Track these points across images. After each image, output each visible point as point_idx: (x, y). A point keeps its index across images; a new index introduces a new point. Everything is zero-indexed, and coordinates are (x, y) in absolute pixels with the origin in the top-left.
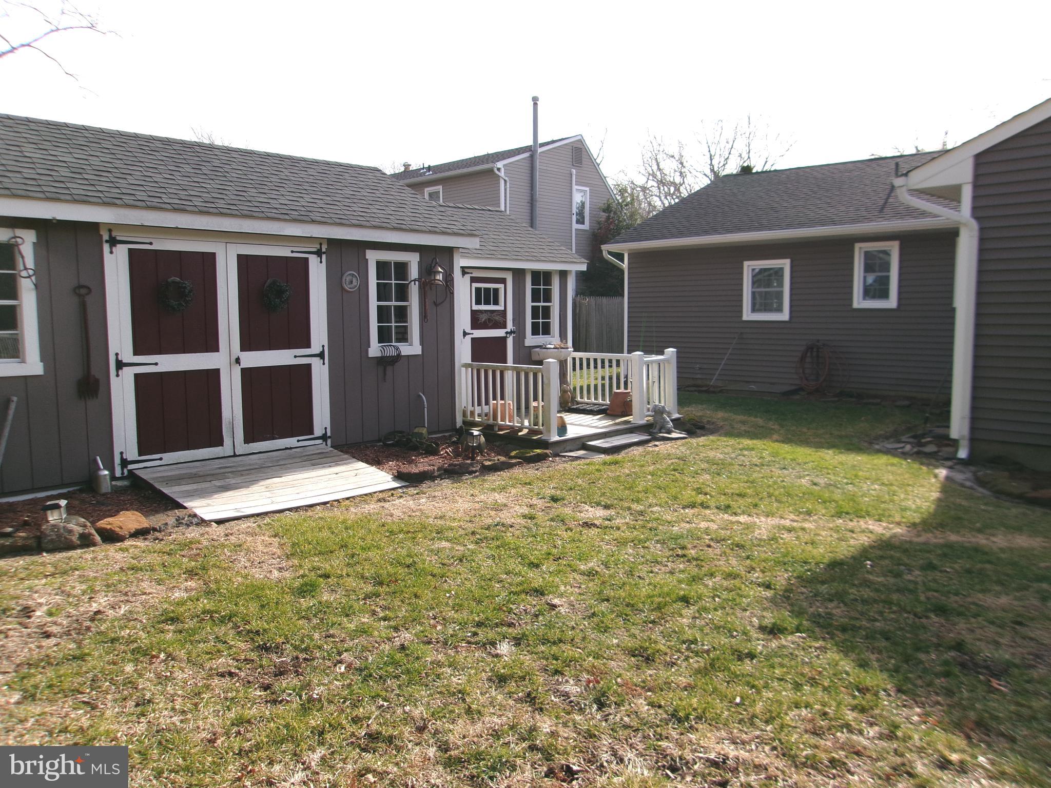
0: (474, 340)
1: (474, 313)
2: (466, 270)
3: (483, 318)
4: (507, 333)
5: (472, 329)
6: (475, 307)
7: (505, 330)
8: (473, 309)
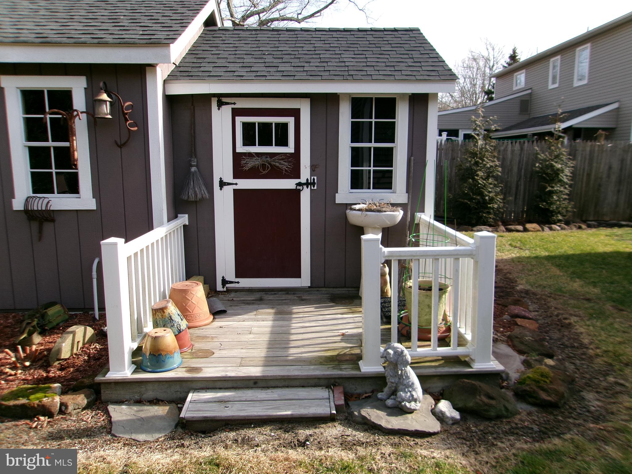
0: (238, 193)
1: (237, 157)
2: (224, 100)
3: (251, 163)
4: (299, 184)
5: (235, 177)
6: (241, 149)
7: (297, 181)
8: (238, 150)
